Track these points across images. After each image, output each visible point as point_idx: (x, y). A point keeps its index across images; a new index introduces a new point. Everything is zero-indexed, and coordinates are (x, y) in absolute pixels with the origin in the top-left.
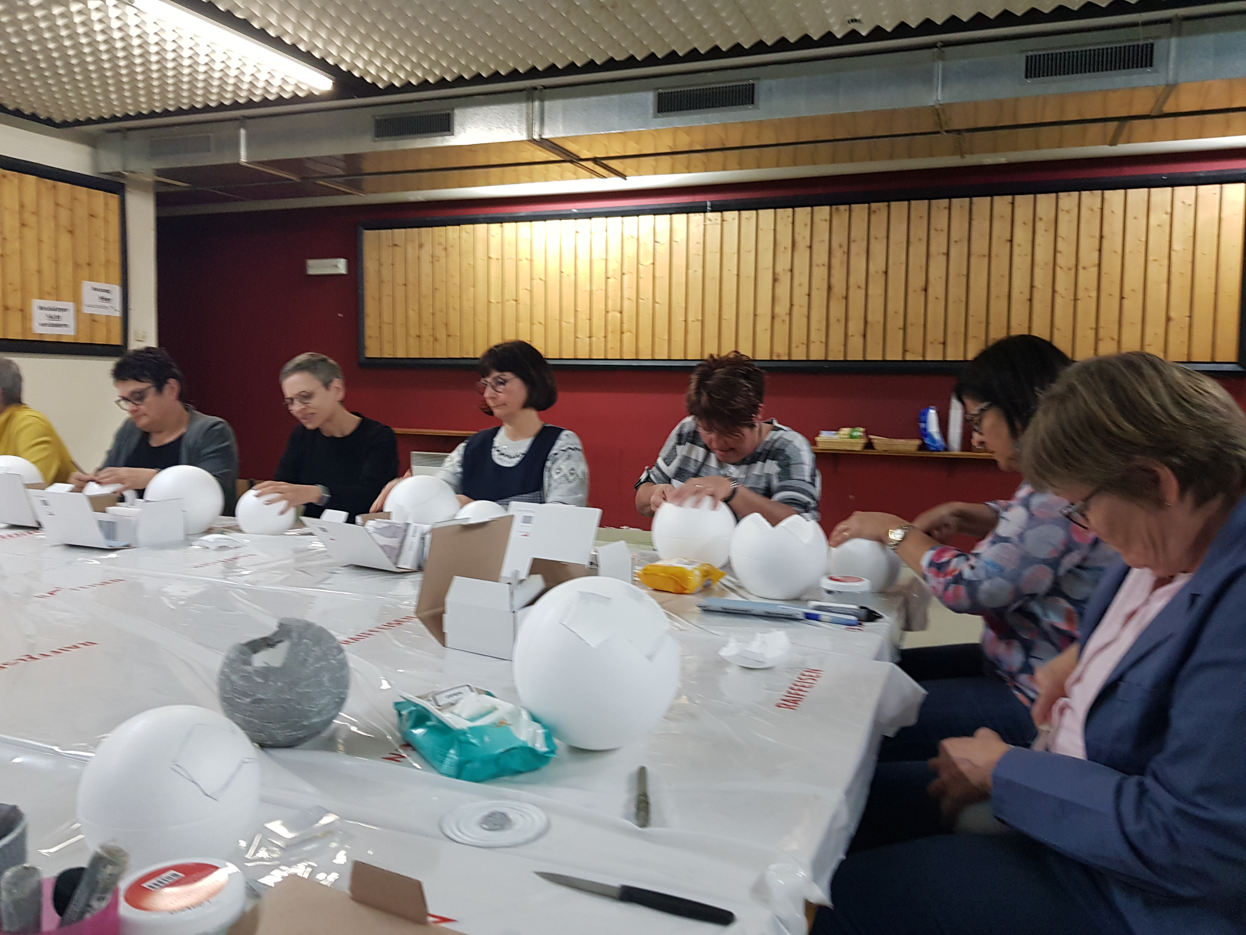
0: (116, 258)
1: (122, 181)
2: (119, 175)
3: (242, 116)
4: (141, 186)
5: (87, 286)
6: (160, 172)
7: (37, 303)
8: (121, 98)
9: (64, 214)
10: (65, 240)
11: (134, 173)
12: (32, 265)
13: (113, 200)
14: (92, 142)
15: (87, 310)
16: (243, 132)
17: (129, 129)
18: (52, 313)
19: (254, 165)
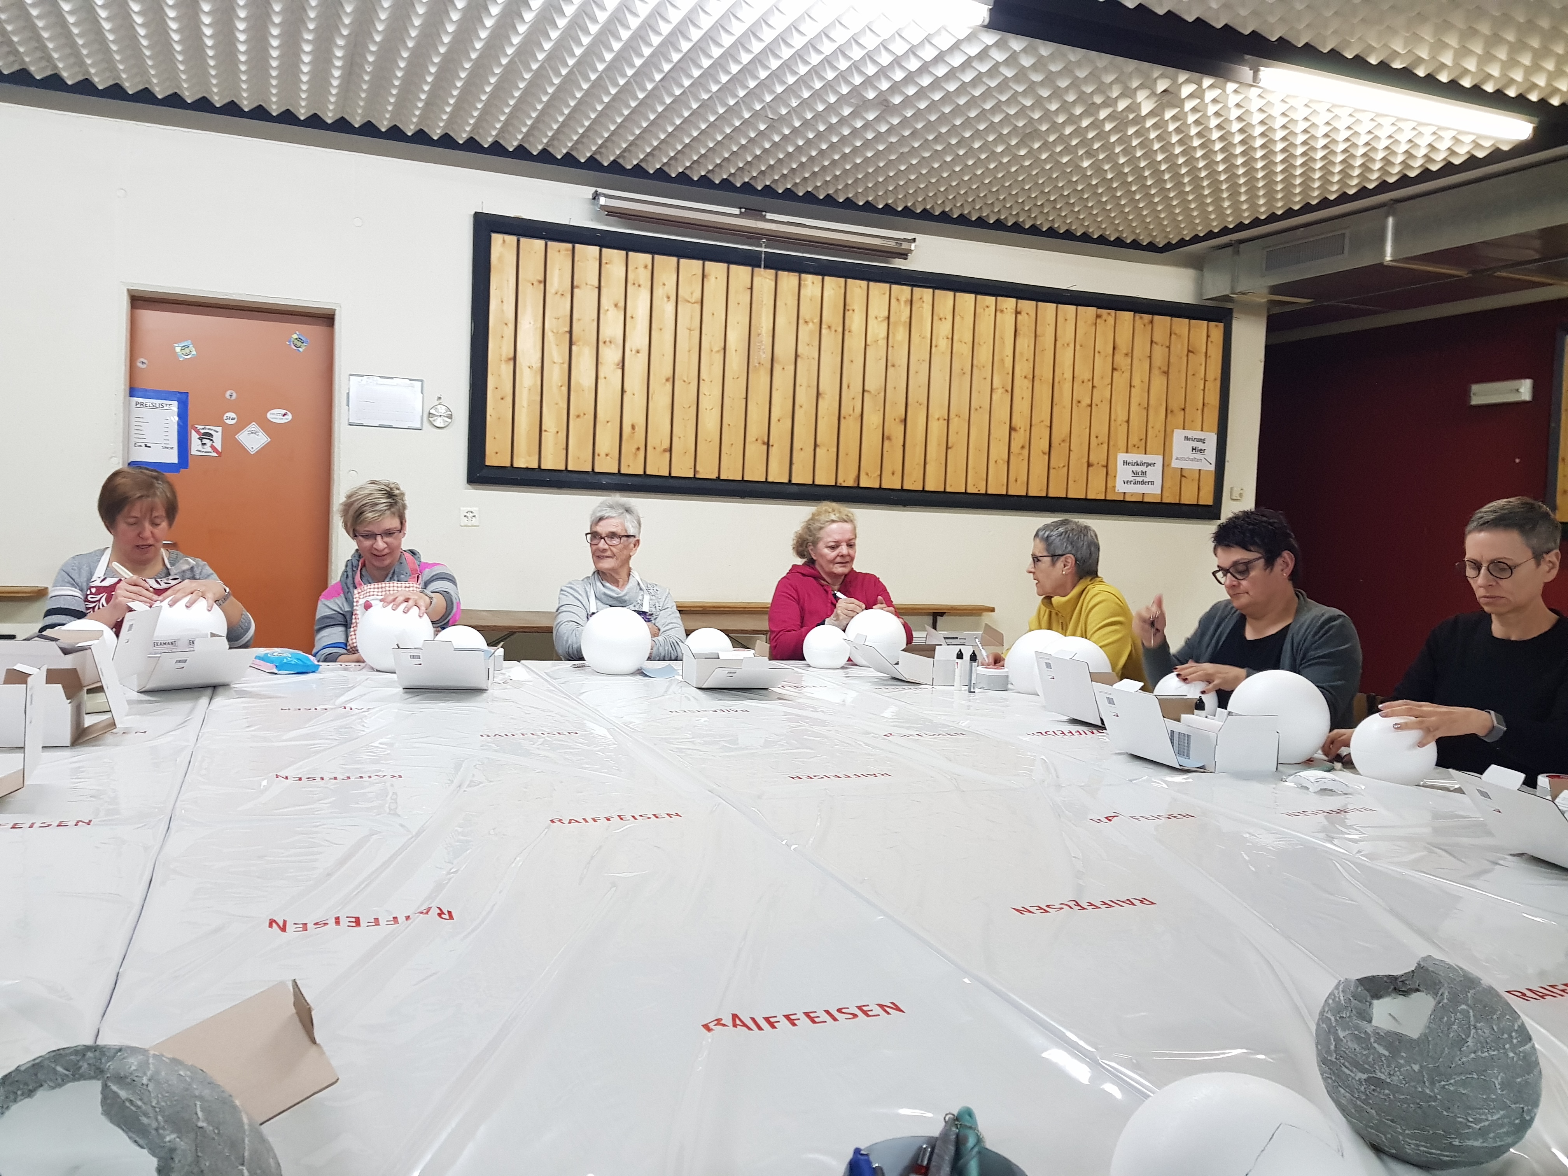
0: (1214, 399)
1: (1229, 305)
2: (1226, 298)
3: (1392, 200)
4: (1250, 309)
5: (1178, 435)
6: (1275, 290)
7: (1122, 457)
8: (1236, 205)
9: (1159, 353)
10: (1158, 382)
11: (1243, 294)
12: (1120, 414)
13: (1217, 330)
14: (1197, 264)
15: (1175, 464)
16: (1390, 221)
17: (1241, 241)
18: (1139, 469)
19: (1405, 263)
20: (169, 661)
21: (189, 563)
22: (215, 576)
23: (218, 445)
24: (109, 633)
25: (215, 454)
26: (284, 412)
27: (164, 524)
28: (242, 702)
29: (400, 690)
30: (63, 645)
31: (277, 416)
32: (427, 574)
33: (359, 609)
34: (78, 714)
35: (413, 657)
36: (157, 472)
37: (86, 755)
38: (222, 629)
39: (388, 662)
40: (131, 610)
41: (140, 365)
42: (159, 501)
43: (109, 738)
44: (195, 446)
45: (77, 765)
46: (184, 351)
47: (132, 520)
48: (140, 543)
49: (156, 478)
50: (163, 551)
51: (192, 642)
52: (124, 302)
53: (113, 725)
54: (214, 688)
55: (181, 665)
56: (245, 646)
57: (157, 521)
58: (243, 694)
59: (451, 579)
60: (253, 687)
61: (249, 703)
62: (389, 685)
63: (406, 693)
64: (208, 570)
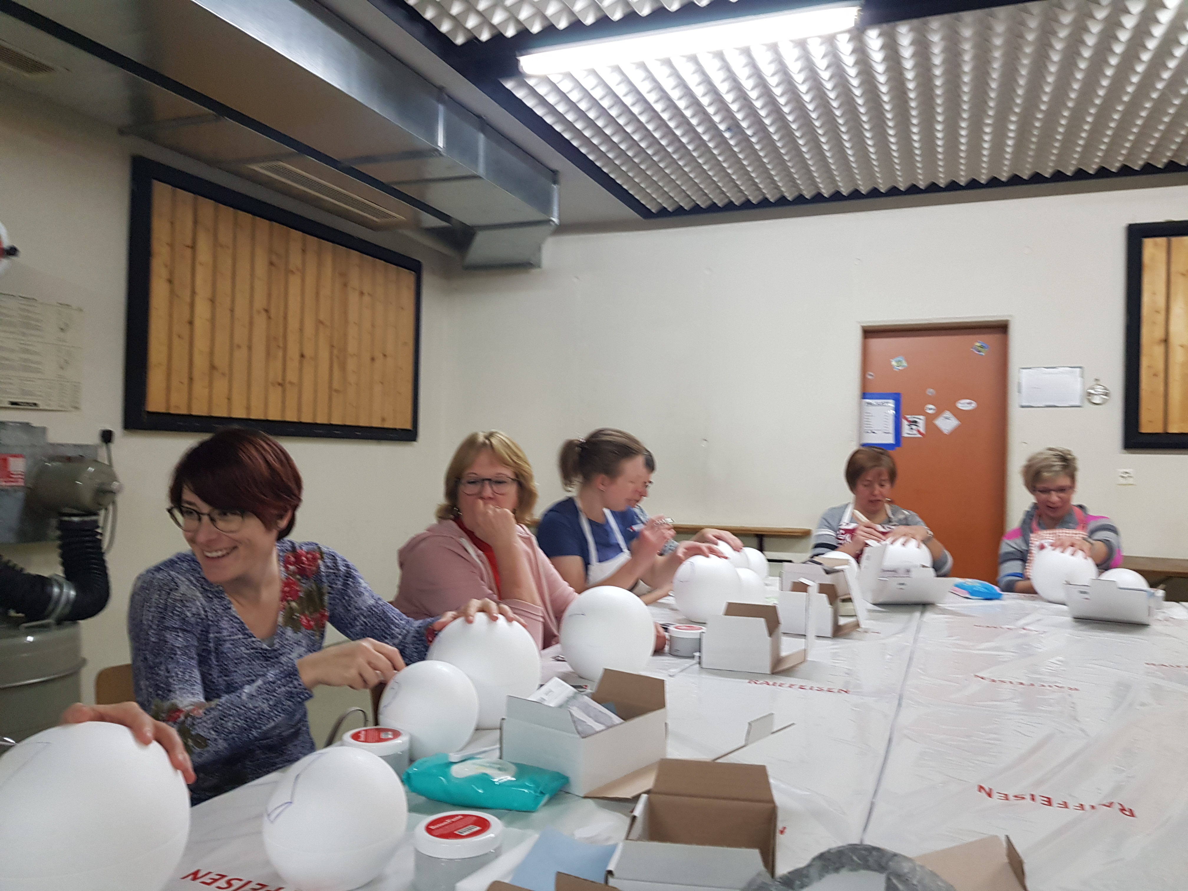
20: (893, 583)
21: (904, 514)
22: (923, 523)
23: (922, 430)
24: (853, 561)
25: (920, 436)
26: (968, 401)
27: (888, 486)
28: (946, 618)
29: (1069, 619)
30: (826, 568)
31: (965, 405)
32: (1093, 525)
33: (1034, 550)
34: (836, 615)
35: (1082, 592)
36: (882, 449)
37: (842, 644)
38: (928, 562)
39: (1060, 595)
40: (867, 545)
41: (870, 377)
42: (884, 470)
43: (855, 634)
44: (906, 431)
45: (835, 651)
46: (898, 364)
47: (866, 483)
48: (873, 498)
49: (882, 453)
50: (887, 506)
51: (908, 571)
52: (858, 335)
53: (857, 625)
54: (924, 606)
55: (902, 587)
56: (945, 576)
57: (883, 483)
58: (944, 611)
59: (1112, 529)
60: (952, 607)
61: (949, 618)
62: (1061, 613)
63: (1076, 622)
64: (918, 519)
